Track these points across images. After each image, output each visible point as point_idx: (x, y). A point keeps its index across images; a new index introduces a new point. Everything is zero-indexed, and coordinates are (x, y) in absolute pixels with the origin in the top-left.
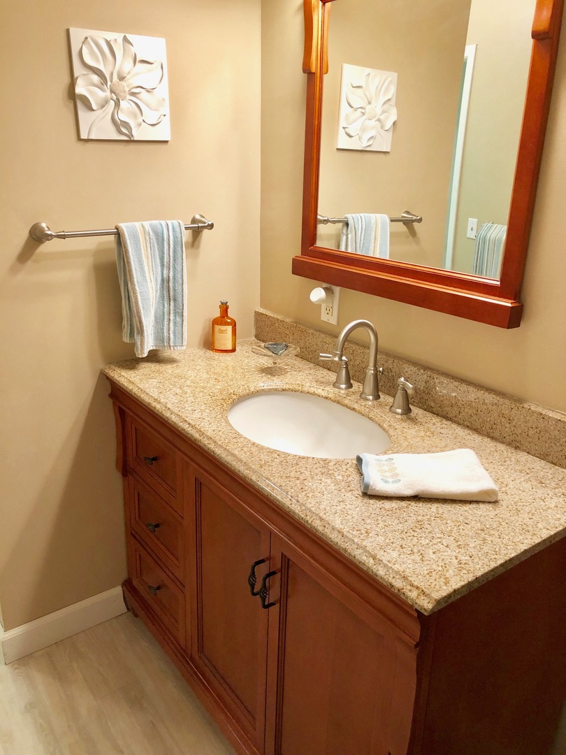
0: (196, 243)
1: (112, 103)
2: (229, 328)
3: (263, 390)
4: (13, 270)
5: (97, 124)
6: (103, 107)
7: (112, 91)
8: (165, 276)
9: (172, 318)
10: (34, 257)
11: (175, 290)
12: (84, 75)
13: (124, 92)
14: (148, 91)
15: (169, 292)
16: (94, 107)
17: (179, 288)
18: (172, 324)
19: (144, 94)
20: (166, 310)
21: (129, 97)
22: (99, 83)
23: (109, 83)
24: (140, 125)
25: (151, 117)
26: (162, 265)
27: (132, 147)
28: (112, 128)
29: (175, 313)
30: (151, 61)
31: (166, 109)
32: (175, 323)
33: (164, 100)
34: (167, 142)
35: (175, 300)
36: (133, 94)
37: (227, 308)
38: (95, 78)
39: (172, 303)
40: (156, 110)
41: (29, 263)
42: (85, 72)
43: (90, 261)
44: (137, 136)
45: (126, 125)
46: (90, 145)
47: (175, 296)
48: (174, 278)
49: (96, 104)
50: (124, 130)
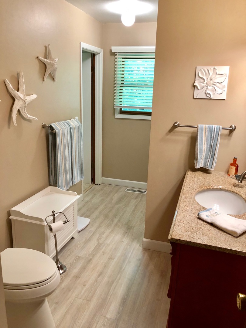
0: (230, 135)
1: (206, 87)
2: (234, 168)
3: (225, 189)
4: (167, 134)
5: (199, 94)
6: (202, 89)
7: (206, 84)
8: (211, 143)
9: (210, 158)
10: (173, 131)
11: (213, 149)
12: (198, 80)
13: (211, 84)
14: (219, 83)
15: (212, 149)
16: (199, 88)
17: (214, 148)
18: (210, 160)
19: (218, 84)
20: (209, 155)
21: (212, 85)
22: (202, 82)
23: (206, 81)
24: (214, 94)
25: (219, 91)
26: (211, 140)
27: (211, 101)
28: (205, 95)
29: (212, 157)
30: (222, 74)
31: (226, 89)
32: (211, 160)
33: (225, 86)
34: (225, 99)
35: (212, 152)
36: (214, 84)
37: (236, 160)
38: (202, 80)
39: (211, 153)
40: (222, 89)
41: (172, 133)
42: (199, 78)
43: (190, 135)
44: (212, 97)
45: (209, 94)
46: (197, 100)
47: (212, 151)
48: (213, 145)
49: (200, 88)
50: (208, 95)
